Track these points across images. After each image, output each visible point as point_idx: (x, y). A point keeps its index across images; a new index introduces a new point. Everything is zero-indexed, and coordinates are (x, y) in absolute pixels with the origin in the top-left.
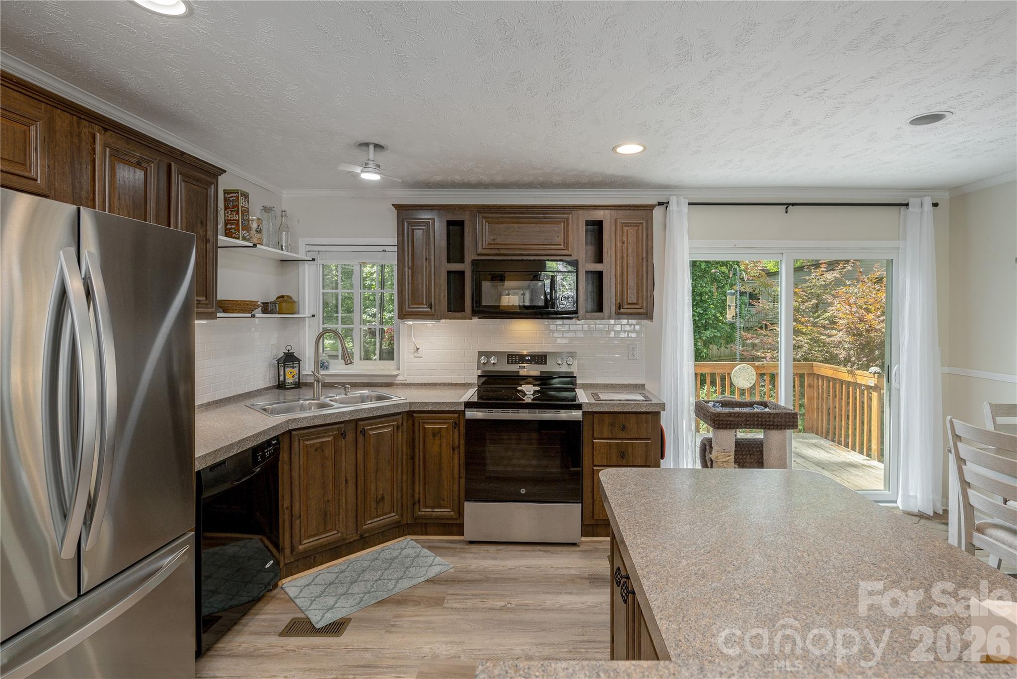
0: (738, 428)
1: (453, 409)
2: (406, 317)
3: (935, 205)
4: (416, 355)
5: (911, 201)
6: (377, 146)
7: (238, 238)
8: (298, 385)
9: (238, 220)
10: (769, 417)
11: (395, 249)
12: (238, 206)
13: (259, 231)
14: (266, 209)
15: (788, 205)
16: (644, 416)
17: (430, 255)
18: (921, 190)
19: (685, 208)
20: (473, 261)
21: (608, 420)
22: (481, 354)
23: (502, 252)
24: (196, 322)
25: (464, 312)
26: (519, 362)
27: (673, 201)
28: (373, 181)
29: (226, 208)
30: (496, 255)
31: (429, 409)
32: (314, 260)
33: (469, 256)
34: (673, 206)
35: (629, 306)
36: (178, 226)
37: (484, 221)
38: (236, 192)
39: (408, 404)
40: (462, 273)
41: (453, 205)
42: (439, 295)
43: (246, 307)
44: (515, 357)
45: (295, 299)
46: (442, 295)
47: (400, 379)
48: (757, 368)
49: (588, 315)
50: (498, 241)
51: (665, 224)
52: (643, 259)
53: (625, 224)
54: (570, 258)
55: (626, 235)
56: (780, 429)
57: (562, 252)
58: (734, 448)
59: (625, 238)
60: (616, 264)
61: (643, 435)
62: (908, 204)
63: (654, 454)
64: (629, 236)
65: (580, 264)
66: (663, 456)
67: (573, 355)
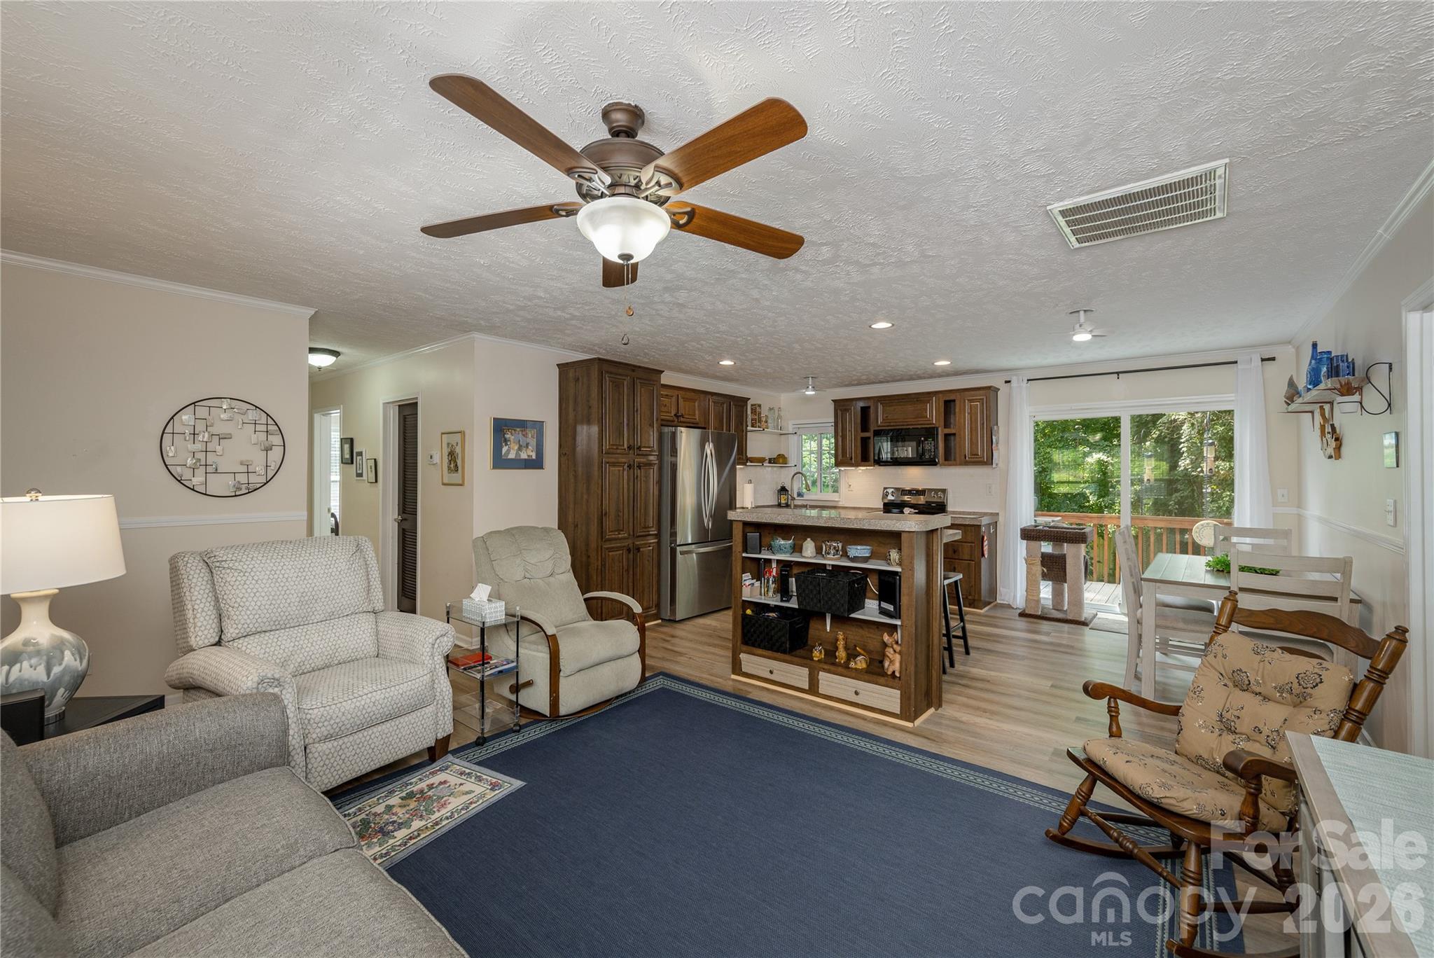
0: (1042, 540)
2: (838, 465)
3: (1269, 359)
4: (850, 489)
5: (1238, 359)
6: (813, 378)
7: (757, 427)
8: (787, 506)
9: (757, 418)
10: (1063, 534)
11: (833, 424)
12: (756, 412)
13: (766, 422)
14: (771, 409)
15: (1118, 373)
16: (969, 528)
17: (852, 428)
18: (1247, 348)
19: (1024, 384)
20: (874, 431)
22: (885, 489)
23: (892, 424)
24: (738, 467)
25: (869, 461)
26: (908, 494)
27: (1014, 379)
29: (752, 413)
30: (888, 426)
32: (796, 433)
33: (872, 426)
34: (1014, 384)
35: (973, 457)
36: (733, 432)
37: (881, 406)
38: (755, 405)
40: (868, 439)
41: (866, 397)
42: (857, 452)
43: (761, 460)
44: (906, 492)
45: (786, 456)
47: (840, 504)
49: (947, 462)
50: (890, 418)
51: (1010, 396)
52: (983, 424)
53: (970, 401)
54: (933, 426)
55: (971, 408)
56: (1073, 543)
57: (929, 422)
58: (1040, 555)
59: (971, 411)
60: (965, 428)
61: (969, 540)
62: (1236, 362)
63: (977, 552)
64: (973, 408)
65: (940, 429)
66: (983, 555)
67: (944, 491)
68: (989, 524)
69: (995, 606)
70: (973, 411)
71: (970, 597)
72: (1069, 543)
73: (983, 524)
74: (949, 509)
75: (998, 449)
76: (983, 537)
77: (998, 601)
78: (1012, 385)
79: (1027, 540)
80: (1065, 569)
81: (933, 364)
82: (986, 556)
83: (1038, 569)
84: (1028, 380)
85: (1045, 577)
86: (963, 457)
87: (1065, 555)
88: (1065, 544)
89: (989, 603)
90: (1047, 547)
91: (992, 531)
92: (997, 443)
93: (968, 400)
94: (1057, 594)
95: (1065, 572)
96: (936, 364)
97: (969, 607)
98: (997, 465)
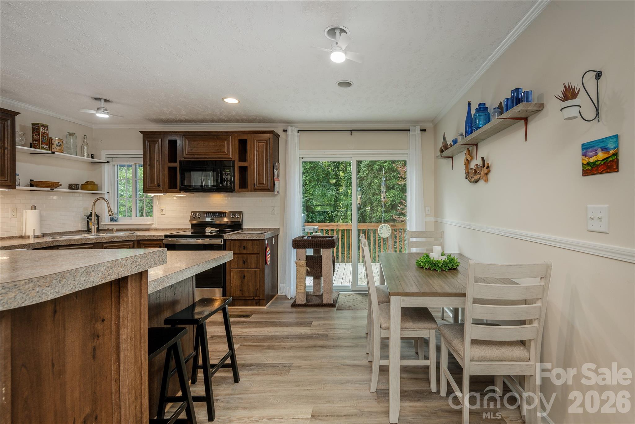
0: (307, 248)
1: (159, 239)
2: (147, 192)
3: (423, 130)
4: (162, 213)
5: (411, 128)
6: (106, 101)
7: (39, 148)
9: (39, 139)
10: (320, 242)
12: (39, 132)
13: (60, 145)
14: (70, 134)
15: (351, 131)
16: (255, 242)
17: (159, 158)
18: (416, 122)
20: (181, 162)
21: (237, 244)
22: (192, 212)
23: (196, 156)
25: (177, 189)
26: (212, 216)
27: (289, 129)
28: (105, 118)
29: (33, 133)
30: (193, 158)
31: (146, 239)
32: (108, 162)
33: (179, 158)
34: (289, 132)
35: (260, 185)
37: (186, 140)
38: (38, 124)
39: (136, 236)
40: (175, 168)
41: (171, 132)
42: (164, 180)
44: (210, 214)
45: (97, 183)
46: (166, 180)
47: (153, 227)
48: (392, 226)
49: (240, 190)
50: (194, 151)
51: (286, 141)
52: (267, 159)
53: (258, 141)
54: (230, 159)
55: (258, 147)
56: (326, 248)
57: (226, 156)
58: (305, 258)
59: (258, 148)
60: (254, 163)
61: (256, 252)
62: (409, 130)
63: (261, 262)
64: (260, 147)
65: (236, 163)
66: (266, 263)
67: (240, 213)
68: (272, 238)
69: (277, 299)
70: (260, 150)
71: (256, 298)
72: (324, 248)
73: (265, 238)
74: (245, 226)
75: (278, 181)
76: (266, 248)
77: (279, 294)
78: (288, 133)
79: (297, 248)
80: (322, 267)
81: (223, 99)
82: (268, 263)
83: (304, 269)
84: (298, 131)
85: (308, 274)
86: (253, 186)
87: (322, 255)
88: (321, 249)
89: (272, 297)
90: (310, 252)
91: (274, 242)
92: (278, 176)
93: (257, 141)
94: (317, 284)
95: (321, 269)
96: (226, 100)
97: (256, 306)
98: (278, 192)
